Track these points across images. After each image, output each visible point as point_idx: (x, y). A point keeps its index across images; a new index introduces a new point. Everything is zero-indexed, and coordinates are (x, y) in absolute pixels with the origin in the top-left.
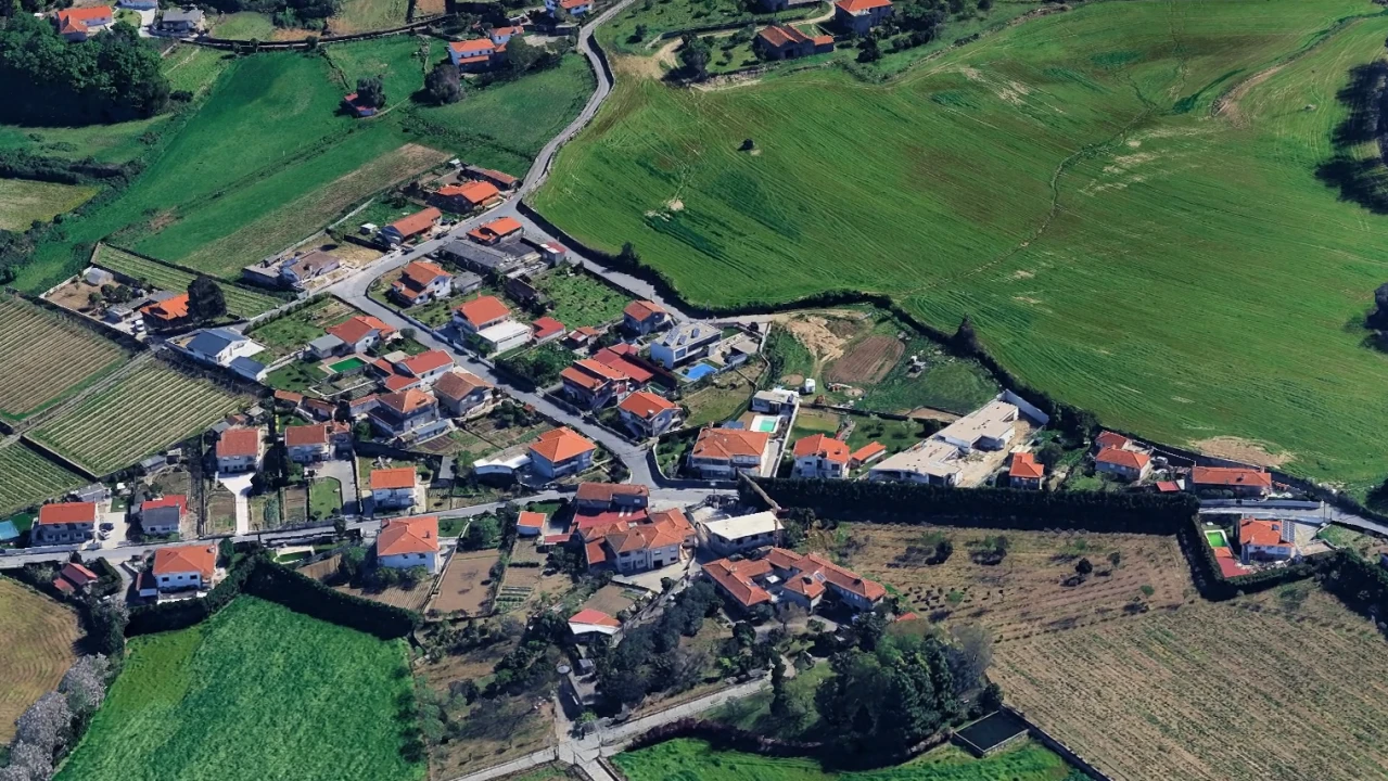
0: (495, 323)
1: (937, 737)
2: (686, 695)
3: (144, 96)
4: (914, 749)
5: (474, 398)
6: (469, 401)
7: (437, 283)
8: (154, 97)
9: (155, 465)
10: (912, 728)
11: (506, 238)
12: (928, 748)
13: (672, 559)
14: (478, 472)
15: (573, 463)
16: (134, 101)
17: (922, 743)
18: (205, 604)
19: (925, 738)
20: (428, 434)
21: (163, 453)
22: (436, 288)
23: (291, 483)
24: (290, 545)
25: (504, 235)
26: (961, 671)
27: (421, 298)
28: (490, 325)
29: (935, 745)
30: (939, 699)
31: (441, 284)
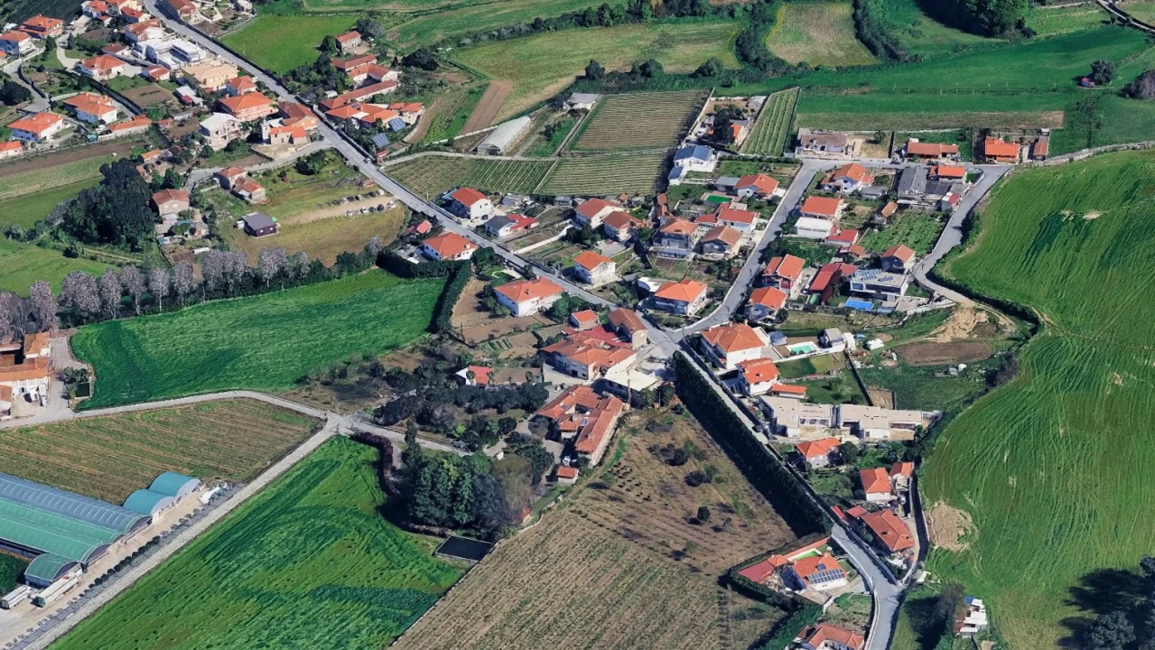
0: (820, 217)
1: (436, 530)
3: (991, 20)
4: (416, 527)
5: (717, 247)
6: (712, 247)
7: (845, 182)
8: (998, 24)
9: (563, 202)
10: (416, 510)
11: (946, 180)
12: (428, 533)
13: (584, 375)
14: (640, 285)
15: (671, 304)
16: (983, 22)
17: (424, 527)
18: (411, 268)
19: (428, 525)
20: (669, 254)
21: (573, 197)
22: (844, 185)
23: (585, 244)
25: (943, 177)
26: (480, 498)
27: (830, 187)
28: (815, 217)
29: (433, 534)
30: (453, 506)
31: (849, 184)
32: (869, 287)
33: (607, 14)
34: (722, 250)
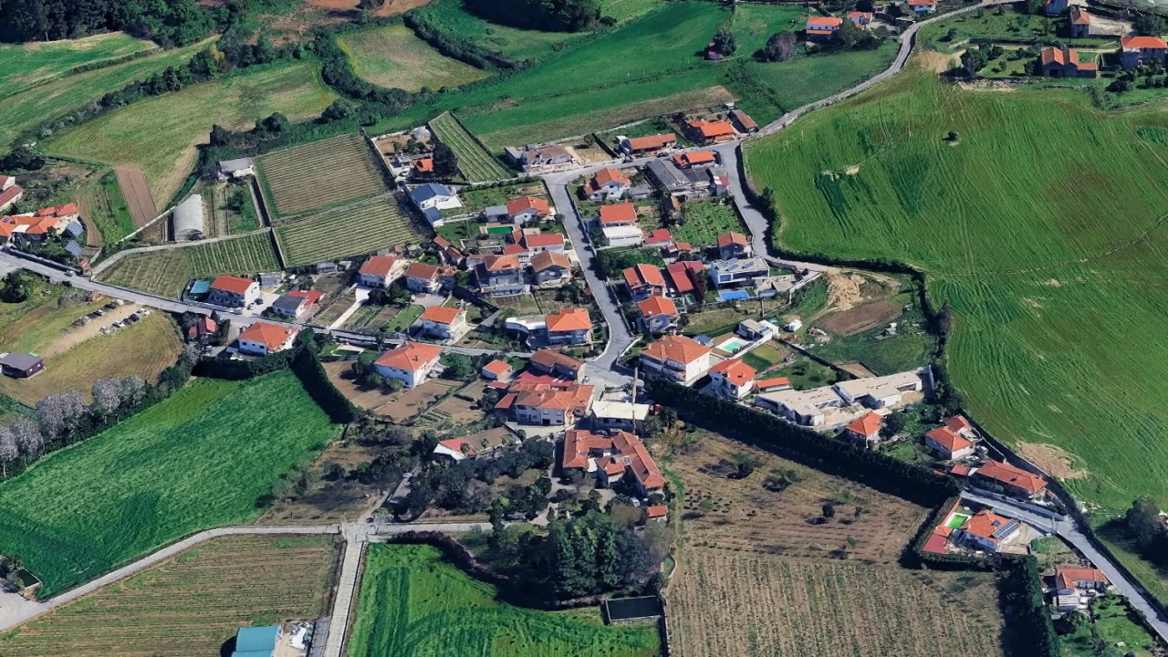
0: (622, 225)
1: (588, 600)
2: (464, 518)
3: (573, 15)
4: (564, 603)
5: (552, 273)
6: (548, 275)
7: (611, 187)
8: (580, 18)
9: (327, 268)
10: (564, 585)
11: (698, 166)
12: (577, 606)
13: (558, 421)
14: (508, 327)
15: (568, 336)
16: (565, 18)
17: (574, 600)
18: (250, 367)
19: (577, 597)
20: (504, 292)
21: (336, 261)
22: (611, 190)
23: (396, 303)
24: (351, 344)
25: (695, 164)
26: (628, 554)
27: (596, 195)
28: (617, 225)
29: (585, 605)
30: (599, 570)
31: (615, 188)
32: (736, 276)
33: (175, 78)
34: (558, 275)
